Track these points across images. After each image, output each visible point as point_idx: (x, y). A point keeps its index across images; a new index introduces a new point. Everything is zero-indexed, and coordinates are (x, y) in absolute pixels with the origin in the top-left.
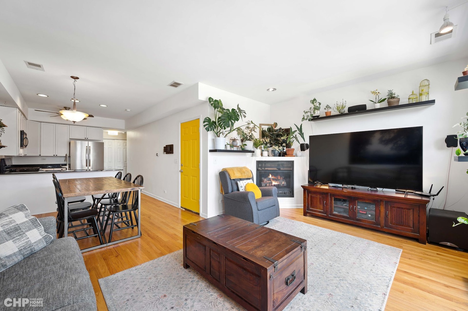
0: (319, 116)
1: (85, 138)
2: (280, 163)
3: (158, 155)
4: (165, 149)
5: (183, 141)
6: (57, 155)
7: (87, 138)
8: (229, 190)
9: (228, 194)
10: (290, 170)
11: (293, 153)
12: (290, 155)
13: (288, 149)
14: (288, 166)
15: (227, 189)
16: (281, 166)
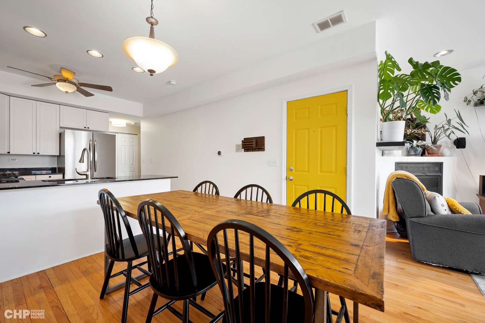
1: (85, 128)
2: (425, 165)
3: (222, 153)
4: (244, 144)
5: (294, 131)
6: (38, 153)
7: (88, 128)
8: (427, 210)
9: (424, 218)
10: (438, 175)
11: (439, 151)
12: (436, 154)
13: (434, 145)
14: (435, 169)
15: (422, 209)
16: (426, 169)
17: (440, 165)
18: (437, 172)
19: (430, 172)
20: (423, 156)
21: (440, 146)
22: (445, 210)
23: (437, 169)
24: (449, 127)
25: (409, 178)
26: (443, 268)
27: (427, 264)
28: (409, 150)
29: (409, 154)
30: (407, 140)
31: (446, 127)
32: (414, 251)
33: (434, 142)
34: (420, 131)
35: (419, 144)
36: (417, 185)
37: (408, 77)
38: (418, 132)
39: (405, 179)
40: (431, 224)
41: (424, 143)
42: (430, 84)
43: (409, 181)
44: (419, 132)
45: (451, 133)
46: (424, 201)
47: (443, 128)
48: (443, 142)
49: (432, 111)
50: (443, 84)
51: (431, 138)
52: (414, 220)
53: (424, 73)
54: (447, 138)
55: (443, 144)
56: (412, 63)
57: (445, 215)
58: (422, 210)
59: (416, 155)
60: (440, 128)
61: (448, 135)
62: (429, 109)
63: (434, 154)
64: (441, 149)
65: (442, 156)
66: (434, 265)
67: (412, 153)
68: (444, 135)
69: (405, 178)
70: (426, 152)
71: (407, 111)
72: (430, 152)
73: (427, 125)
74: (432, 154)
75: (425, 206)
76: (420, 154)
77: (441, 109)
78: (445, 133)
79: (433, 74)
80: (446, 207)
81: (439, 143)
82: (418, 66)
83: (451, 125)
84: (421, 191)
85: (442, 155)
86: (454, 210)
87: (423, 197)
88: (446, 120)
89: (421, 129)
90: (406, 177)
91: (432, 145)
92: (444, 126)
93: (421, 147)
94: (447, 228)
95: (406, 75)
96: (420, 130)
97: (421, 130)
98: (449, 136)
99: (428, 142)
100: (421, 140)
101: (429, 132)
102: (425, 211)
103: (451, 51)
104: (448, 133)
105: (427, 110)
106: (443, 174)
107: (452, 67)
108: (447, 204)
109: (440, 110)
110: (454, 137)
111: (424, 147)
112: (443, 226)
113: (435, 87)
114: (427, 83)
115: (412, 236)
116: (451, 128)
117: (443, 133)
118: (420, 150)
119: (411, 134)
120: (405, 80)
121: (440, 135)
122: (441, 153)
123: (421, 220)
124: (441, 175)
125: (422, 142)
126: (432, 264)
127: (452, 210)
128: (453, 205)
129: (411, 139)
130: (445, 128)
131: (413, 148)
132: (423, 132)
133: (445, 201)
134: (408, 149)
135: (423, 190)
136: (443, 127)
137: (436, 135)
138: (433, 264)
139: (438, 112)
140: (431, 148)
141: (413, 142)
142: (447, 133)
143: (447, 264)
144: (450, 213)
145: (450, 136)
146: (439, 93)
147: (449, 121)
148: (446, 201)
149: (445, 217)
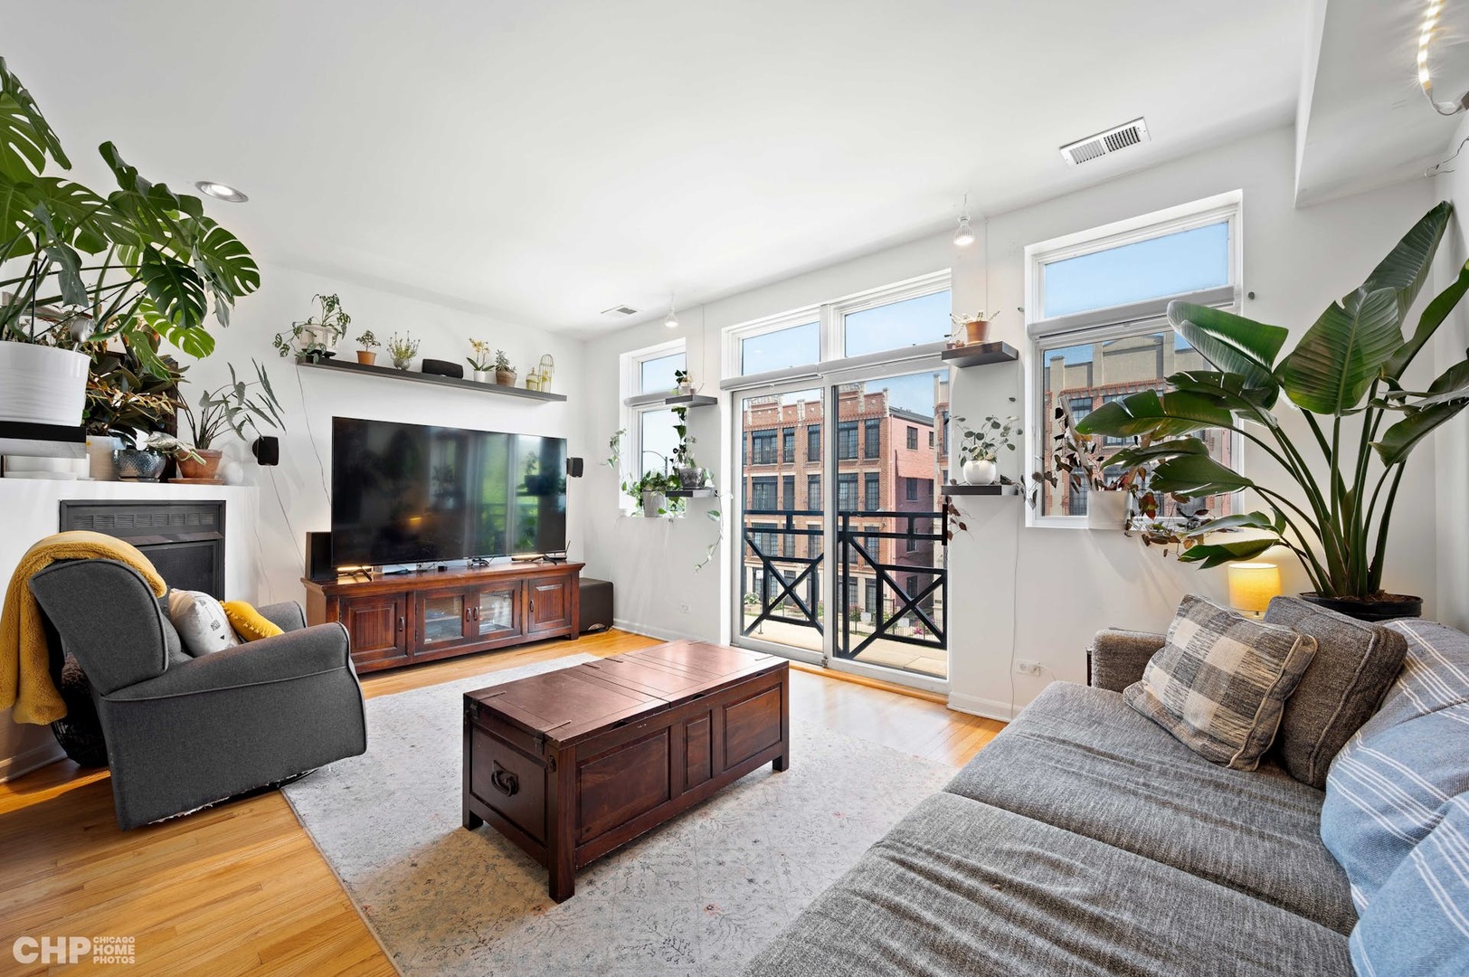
0: (333, 354)
2: (173, 511)
8: (167, 653)
9: (157, 679)
10: (212, 538)
11: (215, 469)
12: (208, 477)
13: (201, 450)
14: (204, 522)
15: (152, 652)
16: (177, 523)
17: (218, 508)
18: (209, 528)
19: (188, 530)
20: (168, 482)
21: (218, 455)
22: (223, 637)
23: (209, 520)
24: (240, 404)
25: (107, 556)
26: (218, 806)
27: (169, 822)
28: (118, 461)
29: (116, 474)
30: (112, 426)
31: (234, 403)
32: (123, 802)
33: (202, 441)
34: (155, 401)
35: (154, 444)
36: (133, 578)
37: (100, 204)
38: (146, 402)
39: (90, 562)
40: (182, 691)
41: (170, 440)
42: (178, 259)
43: (104, 566)
44: (152, 404)
45: (244, 421)
46: (158, 626)
47: (223, 405)
48: (226, 444)
49: (189, 348)
50: (214, 275)
51: (194, 428)
52: (122, 696)
53: (159, 220)
54: (234, 433)
55: (225, 450)
56: (115, 163)
57: (219, 653)
58: (152, 656)
59: (142, 478)
60: (218, 403)
61: (236, 425)
62: (182, 340)
63: (201, 476)
64: (222, 462)
65: (224, 484)
66: (189, 813)
67: (131, 469)
68: (226, 426)
69: (90, 556)
70: (179, 471)
71: (100, 324)
72: (190, 469)
73: (181, 387)
74: (194, 475)
75: (160, 641)
76: (157, 476)
77: (215, 348)
78: (230, 419)
79: (184, 233)
80: (225, 628)
81: (214, 445)
82: (134, 183)
83: (245, 401)
84: (147, 594)
85: (223, 481)
86: (243, 632)
87: (154, 612)
88: (232, 383)
89: (160, 397)
90: (92, 554)
91: (193, 450)
92: (227, 399)
93: (160, 454)
94: (225, 690)
95: (93, 196)
96: (154, 398)
97: (160, 399)
98: (239, 430)
99: (184, 440)
100: (162, 431)
101: (186, 408)
102: (161, 656)
103: (241, 197)
104: (237, 420)
105: (174, 339)
106: (224, 536)
107: (239, 239)
108: (227, 619)
109: (212, 349)
110: (252, 434)
111: (171, 455)
112: (213, 687)
113: (190, 274)
114: (169, 252)
115: (118, 754)
116: (243, 406)
117: (225, 418)
118: (156, 460)
119: (125, 406)
120: (90, 210)
121: (217, 422)
122: (220, 476)
123: (150, 690)
124: (220, 537)
125: (163, 436)
126: (182, 813)
127: (240, 631)
128: (242, 620)
129: (128, 424)
130: (231, 406)
131: (132, 454)
132: (164, 405)
133: (223, 612)
134: (116, 457)
135: (154, 589)
136: (226, 402)
137: (208, 421)
138: (187, 810)
139: (208, 354)
140: (191, 459)
141: (134, 435)
142: (234, 418)
143: (224, 791)
144: (234, 643)
145: (243, 428)
146: (201, 297)
147: (240, 389)
148: (226, 611)
149: (223, 658)
